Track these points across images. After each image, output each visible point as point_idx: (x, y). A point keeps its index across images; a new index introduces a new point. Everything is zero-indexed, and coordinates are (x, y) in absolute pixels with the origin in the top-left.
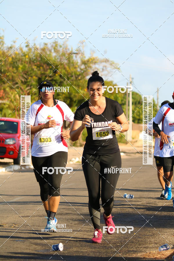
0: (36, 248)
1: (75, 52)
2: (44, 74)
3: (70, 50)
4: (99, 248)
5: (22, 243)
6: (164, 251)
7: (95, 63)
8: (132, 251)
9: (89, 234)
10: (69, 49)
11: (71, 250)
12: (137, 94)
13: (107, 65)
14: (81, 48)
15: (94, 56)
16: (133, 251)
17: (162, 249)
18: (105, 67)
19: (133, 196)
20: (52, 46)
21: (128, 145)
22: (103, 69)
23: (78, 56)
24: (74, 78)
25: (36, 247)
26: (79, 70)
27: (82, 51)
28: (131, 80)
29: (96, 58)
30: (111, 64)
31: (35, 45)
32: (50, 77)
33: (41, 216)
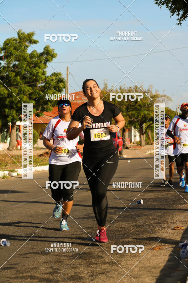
1: (147, 91)
2: (130, 104)
3: (144, 90)
7: (158, 97)
11: (148, 203)
13: (165, 98)
14: (150, 89)
15: (158, 93)
16: (182, 203)
20: (134, 89)
22: (163, 101)
23: (149, 94)
24: (147, 106)
25: (128, 202)
26: (149, 101)
27: (151, 91)
30: (167, 98)
31: (124, 88)
32: (133, 106)
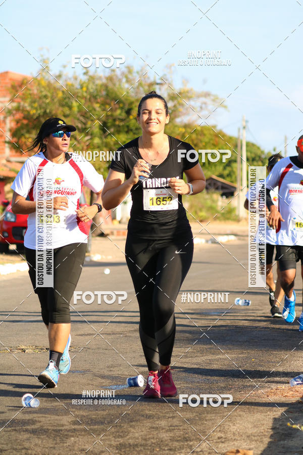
0: (102, 383)
1: (159, 81)
2: (111, 116)
3: (152, 79)
4: (198, 382)
5: (81, 376)
6: (299, 386)
7: (189, 98)
8: (249, 386)
9: (184, 361)
10: (149, 78)
12: (253, 145)
13: (208, 100)
14: (168, 76)
15: (188, 87)
17: (296, 383)
18: (205, 103)
19: (250, 302)
20: (123, 73)
21: (241, 223)
22: (201, 108)
23: (165, 87)
25: (103, 381)
27: (170, 80)
28: (244, 124)
29: (191, 90)
30: (214, 101)
32: (122, 120)
33: (109, 334)
